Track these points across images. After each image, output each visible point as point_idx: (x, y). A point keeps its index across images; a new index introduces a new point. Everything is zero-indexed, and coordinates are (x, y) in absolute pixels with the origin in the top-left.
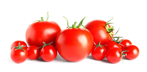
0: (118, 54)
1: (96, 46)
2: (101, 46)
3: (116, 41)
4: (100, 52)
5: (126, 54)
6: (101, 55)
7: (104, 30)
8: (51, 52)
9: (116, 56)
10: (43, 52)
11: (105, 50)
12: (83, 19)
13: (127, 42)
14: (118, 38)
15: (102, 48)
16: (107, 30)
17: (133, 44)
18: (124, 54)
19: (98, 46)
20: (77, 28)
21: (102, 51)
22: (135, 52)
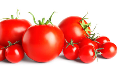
0: (91, 53)
1: (68, 44)
2: (73, 44)
3: (90, 39)
4: (72, 51)
5: (100, 52)
6: (74, 54)
7: (78, 27)
8: (17, 52)
9: (89, 54)
10: (8, 52)
11: (78, 48)
12: (52, 15)
13: (104, 39)
14: (94, 35)
15: (73, 46)
16: (83, 26)
17: (111, 41)
18: (98, 53)
19: (70, 44)
20: (45, 25)
21: (75, 49)
22: (112, 49)
